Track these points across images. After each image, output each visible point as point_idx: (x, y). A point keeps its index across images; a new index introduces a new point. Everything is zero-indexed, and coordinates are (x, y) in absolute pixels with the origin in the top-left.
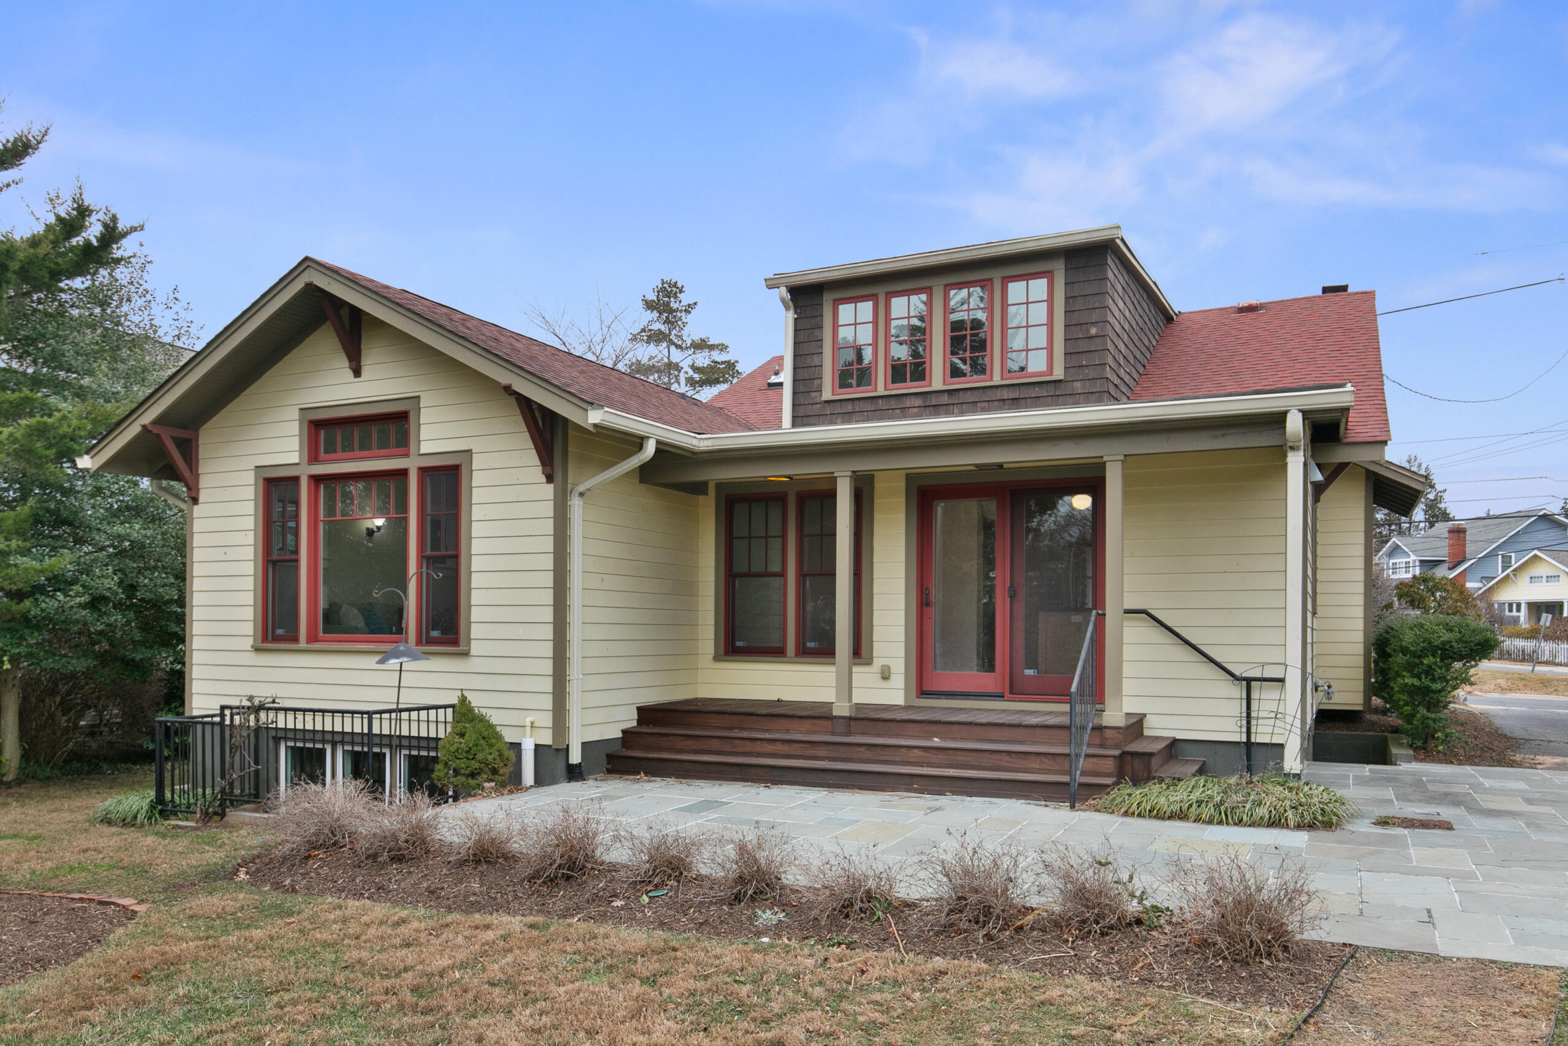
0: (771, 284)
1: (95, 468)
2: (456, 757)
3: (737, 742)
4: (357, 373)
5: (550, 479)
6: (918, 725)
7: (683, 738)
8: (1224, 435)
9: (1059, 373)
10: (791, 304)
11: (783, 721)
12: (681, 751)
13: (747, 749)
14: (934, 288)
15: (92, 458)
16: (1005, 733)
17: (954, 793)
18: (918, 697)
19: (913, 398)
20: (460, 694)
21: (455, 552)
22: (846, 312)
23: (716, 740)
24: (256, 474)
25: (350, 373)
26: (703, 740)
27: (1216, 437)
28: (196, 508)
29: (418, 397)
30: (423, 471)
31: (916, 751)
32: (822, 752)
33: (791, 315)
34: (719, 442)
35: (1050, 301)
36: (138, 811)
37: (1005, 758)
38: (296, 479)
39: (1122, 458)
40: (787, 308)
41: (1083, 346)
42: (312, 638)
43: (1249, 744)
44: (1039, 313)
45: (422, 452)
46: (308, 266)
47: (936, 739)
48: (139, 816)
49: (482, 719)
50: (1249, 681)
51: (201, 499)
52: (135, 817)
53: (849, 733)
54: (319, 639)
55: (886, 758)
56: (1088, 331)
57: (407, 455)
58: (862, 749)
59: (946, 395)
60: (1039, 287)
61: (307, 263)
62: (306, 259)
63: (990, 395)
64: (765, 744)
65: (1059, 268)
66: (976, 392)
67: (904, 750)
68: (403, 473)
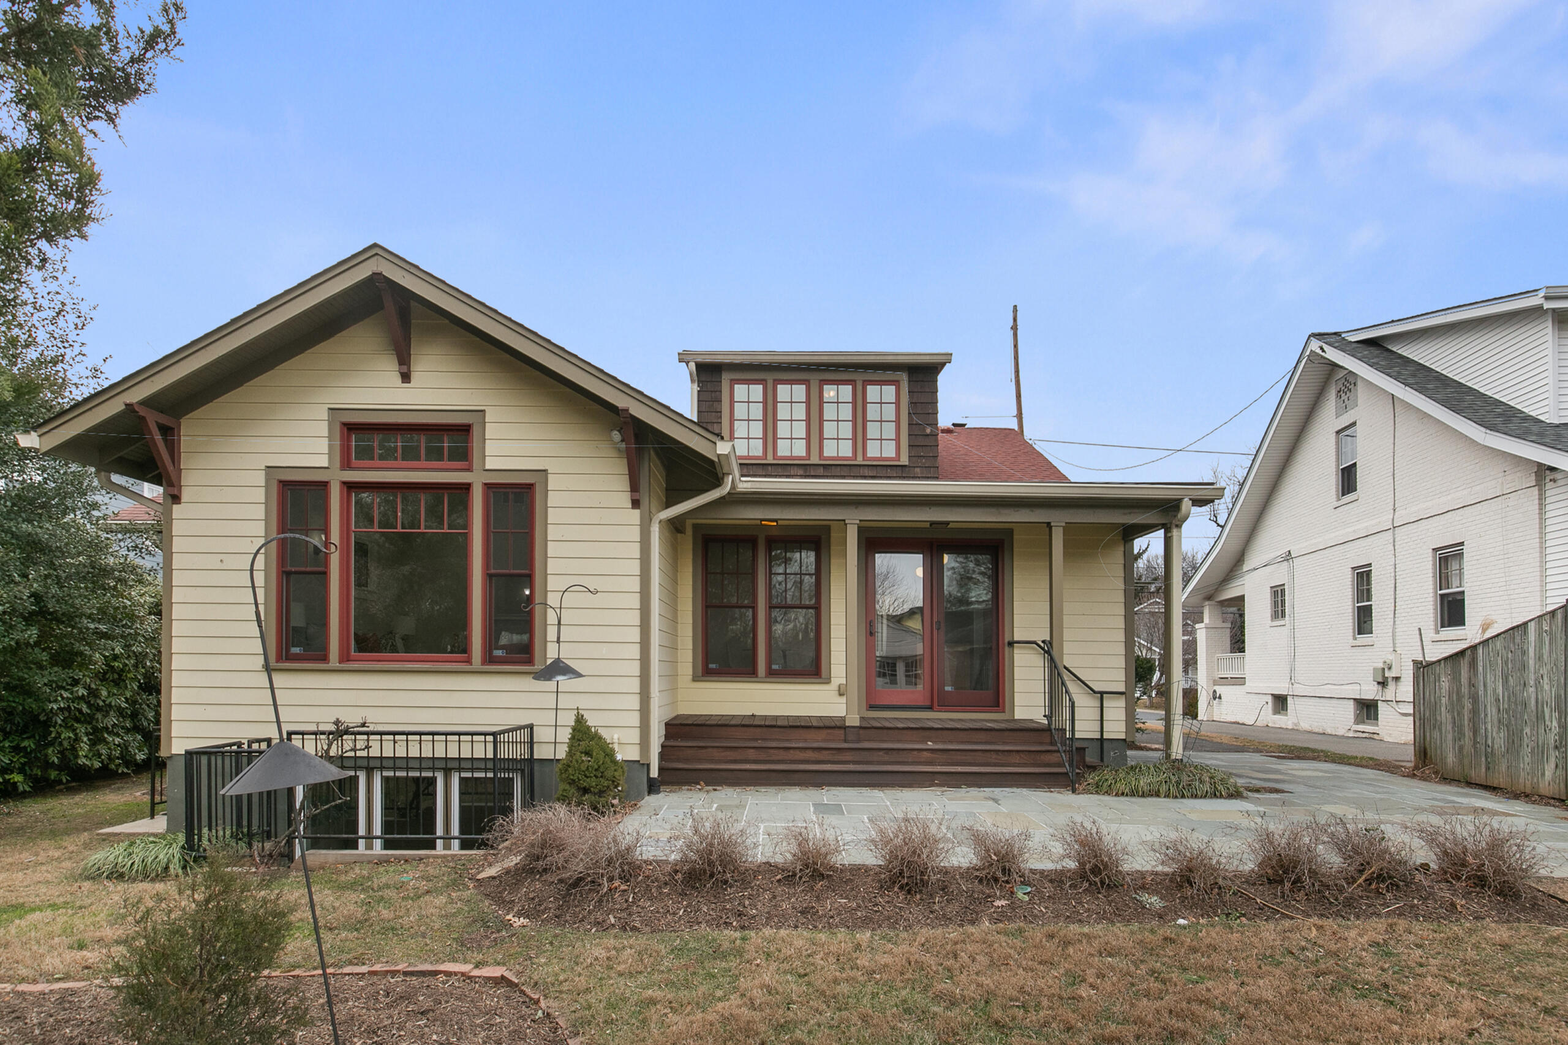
0: (683, 357)
1: (44, 450)
2: (586, 776)
3: (772, 751)
4: (406, 377)
5: (636, 504)
6: (915, 732)
7: (721, 750)
8: (1130, 513)
9: (904, 460)
10: (696, 378)
11: (801, 731)
12: (720, 762)
13: (780, 758)
14: (811, 381)
15: (39, 436)
16: (982, 736)
17: (969, 786)
18: (867, 710)
19: (796, 468)
20: (576, 712)
21: (527, 572)
22: (740, 390)
23: (752, 751)
24: (267, 474)
25: (397, 379)
26: (740, 750)
27: (1125, 514)
28: (175, 507)
29: (483, 411)
30: (488, 486)
31: (925, 753)
32: (848, 756)
33: (696, 388)
34: (758, 485)
35: (897, 403)
36: (169, 861)
37: (994, 756)
38: (325, 484)
39: (1064, 524)
40: (692, 381)
41: (921, 441)
42: (345, 657)
43: (1102, 740)
44: (890, 412)
45: (487, 467)
46: (377, 254)
47: (929, 743)
48: (171, 866)
49: (597, 737)
50: (1102, 693)
51: (184, 498)
52: (167, 868)
53: (859, 741)
54: (352, 658)
55: (901, 760)
56: (925, 430)
57: (469, 469)
58: (881, 753)
59: (822, 468)
60: (889, 392)
61: (374, 250)
62: (375, 245)
63: (855, 471)
64: (798, 752)
65: (904, 377)
66: (845, 469)
67: (915, 753)
68: (467, 487)
